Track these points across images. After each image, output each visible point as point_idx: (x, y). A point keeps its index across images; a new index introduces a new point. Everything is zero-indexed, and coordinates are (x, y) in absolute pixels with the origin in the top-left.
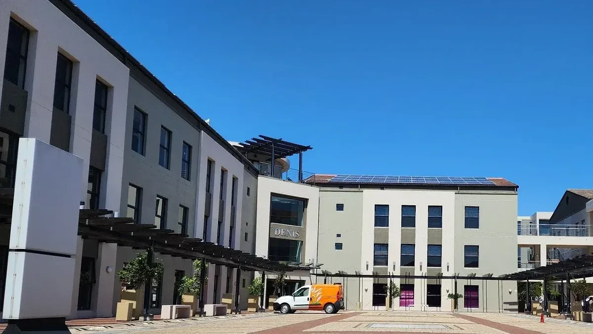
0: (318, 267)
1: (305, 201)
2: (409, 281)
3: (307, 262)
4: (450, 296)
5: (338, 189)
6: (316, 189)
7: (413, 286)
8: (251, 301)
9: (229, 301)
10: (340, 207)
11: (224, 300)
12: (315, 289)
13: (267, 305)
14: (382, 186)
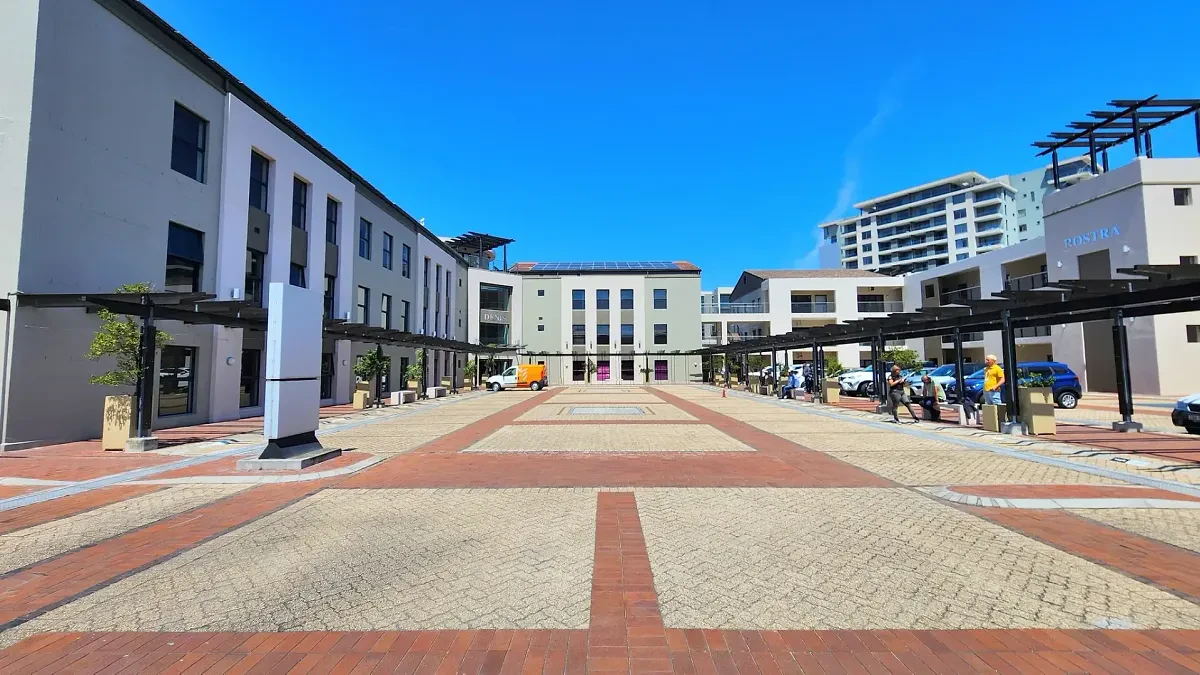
0: (523, 347)
1: (510, 289)
2: (605, 359)
3: (513, 342)
4: (642, 371)
5: (539, 276)
6: (519, 277)
7: (609, 362)
8: (466, 381)
9: (448, 383)
10: (541, 293)
11: (443, 382)
12: (521, 367)
13: (480, 383)
14: (578, 273)
